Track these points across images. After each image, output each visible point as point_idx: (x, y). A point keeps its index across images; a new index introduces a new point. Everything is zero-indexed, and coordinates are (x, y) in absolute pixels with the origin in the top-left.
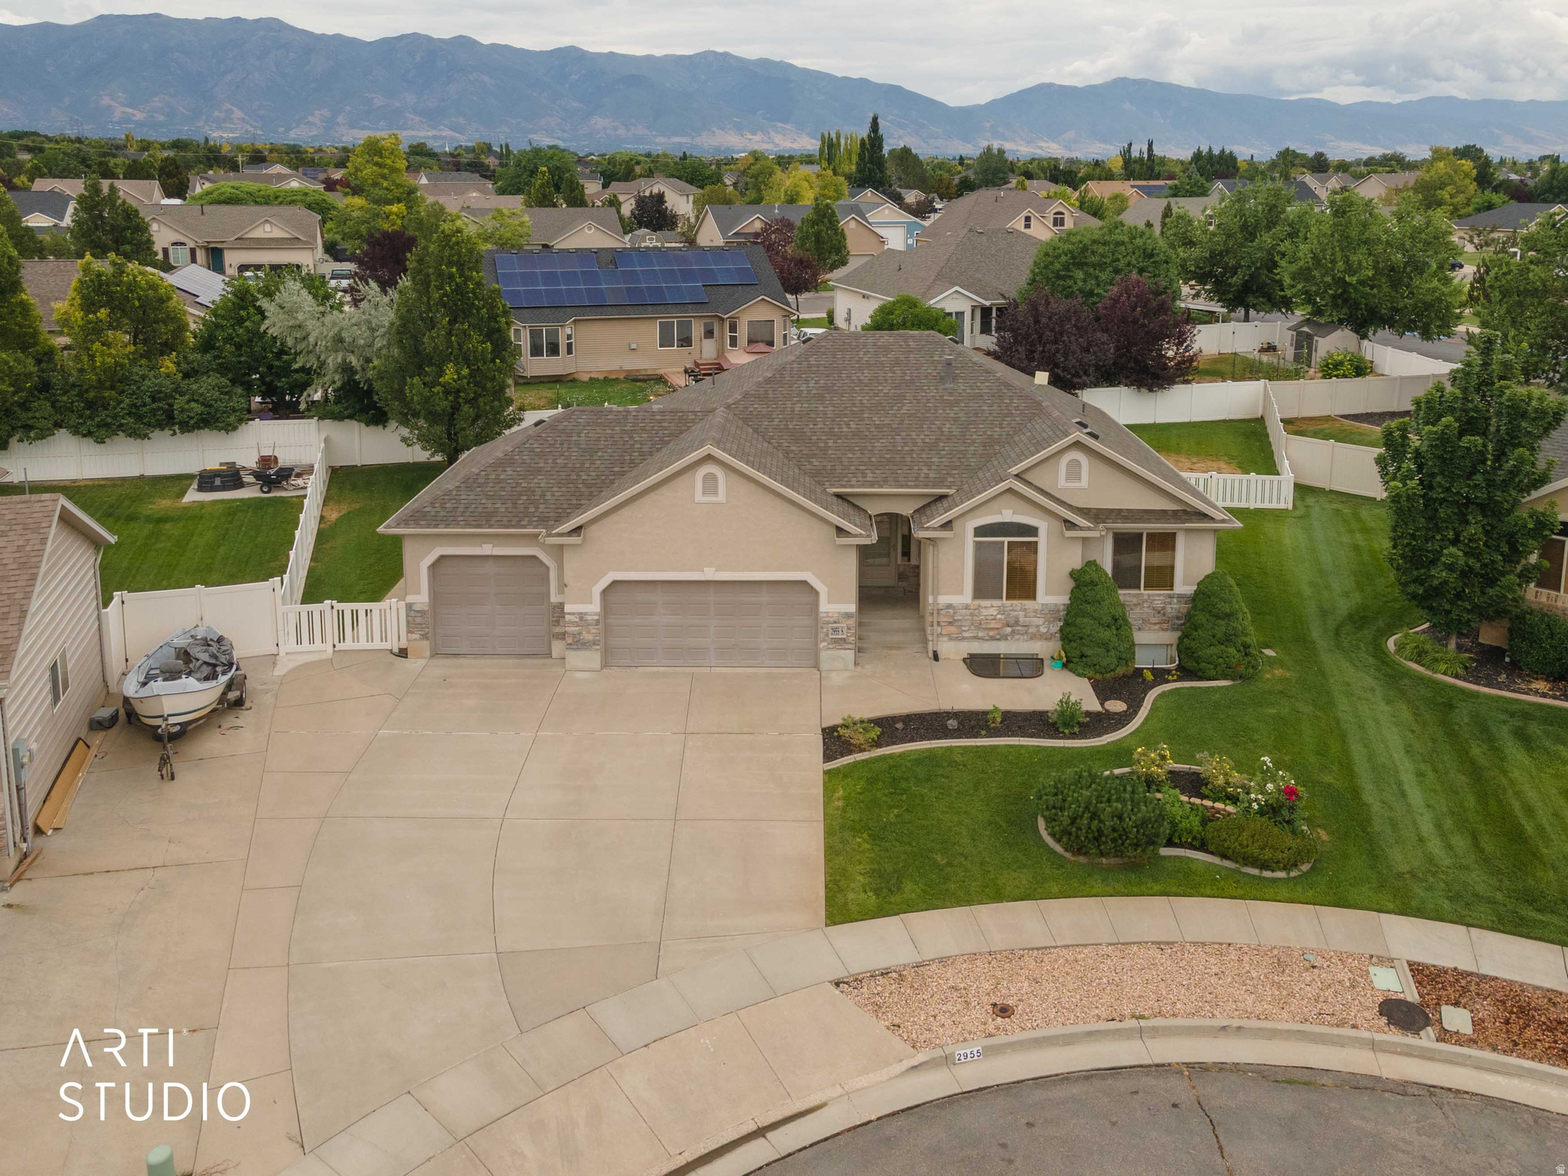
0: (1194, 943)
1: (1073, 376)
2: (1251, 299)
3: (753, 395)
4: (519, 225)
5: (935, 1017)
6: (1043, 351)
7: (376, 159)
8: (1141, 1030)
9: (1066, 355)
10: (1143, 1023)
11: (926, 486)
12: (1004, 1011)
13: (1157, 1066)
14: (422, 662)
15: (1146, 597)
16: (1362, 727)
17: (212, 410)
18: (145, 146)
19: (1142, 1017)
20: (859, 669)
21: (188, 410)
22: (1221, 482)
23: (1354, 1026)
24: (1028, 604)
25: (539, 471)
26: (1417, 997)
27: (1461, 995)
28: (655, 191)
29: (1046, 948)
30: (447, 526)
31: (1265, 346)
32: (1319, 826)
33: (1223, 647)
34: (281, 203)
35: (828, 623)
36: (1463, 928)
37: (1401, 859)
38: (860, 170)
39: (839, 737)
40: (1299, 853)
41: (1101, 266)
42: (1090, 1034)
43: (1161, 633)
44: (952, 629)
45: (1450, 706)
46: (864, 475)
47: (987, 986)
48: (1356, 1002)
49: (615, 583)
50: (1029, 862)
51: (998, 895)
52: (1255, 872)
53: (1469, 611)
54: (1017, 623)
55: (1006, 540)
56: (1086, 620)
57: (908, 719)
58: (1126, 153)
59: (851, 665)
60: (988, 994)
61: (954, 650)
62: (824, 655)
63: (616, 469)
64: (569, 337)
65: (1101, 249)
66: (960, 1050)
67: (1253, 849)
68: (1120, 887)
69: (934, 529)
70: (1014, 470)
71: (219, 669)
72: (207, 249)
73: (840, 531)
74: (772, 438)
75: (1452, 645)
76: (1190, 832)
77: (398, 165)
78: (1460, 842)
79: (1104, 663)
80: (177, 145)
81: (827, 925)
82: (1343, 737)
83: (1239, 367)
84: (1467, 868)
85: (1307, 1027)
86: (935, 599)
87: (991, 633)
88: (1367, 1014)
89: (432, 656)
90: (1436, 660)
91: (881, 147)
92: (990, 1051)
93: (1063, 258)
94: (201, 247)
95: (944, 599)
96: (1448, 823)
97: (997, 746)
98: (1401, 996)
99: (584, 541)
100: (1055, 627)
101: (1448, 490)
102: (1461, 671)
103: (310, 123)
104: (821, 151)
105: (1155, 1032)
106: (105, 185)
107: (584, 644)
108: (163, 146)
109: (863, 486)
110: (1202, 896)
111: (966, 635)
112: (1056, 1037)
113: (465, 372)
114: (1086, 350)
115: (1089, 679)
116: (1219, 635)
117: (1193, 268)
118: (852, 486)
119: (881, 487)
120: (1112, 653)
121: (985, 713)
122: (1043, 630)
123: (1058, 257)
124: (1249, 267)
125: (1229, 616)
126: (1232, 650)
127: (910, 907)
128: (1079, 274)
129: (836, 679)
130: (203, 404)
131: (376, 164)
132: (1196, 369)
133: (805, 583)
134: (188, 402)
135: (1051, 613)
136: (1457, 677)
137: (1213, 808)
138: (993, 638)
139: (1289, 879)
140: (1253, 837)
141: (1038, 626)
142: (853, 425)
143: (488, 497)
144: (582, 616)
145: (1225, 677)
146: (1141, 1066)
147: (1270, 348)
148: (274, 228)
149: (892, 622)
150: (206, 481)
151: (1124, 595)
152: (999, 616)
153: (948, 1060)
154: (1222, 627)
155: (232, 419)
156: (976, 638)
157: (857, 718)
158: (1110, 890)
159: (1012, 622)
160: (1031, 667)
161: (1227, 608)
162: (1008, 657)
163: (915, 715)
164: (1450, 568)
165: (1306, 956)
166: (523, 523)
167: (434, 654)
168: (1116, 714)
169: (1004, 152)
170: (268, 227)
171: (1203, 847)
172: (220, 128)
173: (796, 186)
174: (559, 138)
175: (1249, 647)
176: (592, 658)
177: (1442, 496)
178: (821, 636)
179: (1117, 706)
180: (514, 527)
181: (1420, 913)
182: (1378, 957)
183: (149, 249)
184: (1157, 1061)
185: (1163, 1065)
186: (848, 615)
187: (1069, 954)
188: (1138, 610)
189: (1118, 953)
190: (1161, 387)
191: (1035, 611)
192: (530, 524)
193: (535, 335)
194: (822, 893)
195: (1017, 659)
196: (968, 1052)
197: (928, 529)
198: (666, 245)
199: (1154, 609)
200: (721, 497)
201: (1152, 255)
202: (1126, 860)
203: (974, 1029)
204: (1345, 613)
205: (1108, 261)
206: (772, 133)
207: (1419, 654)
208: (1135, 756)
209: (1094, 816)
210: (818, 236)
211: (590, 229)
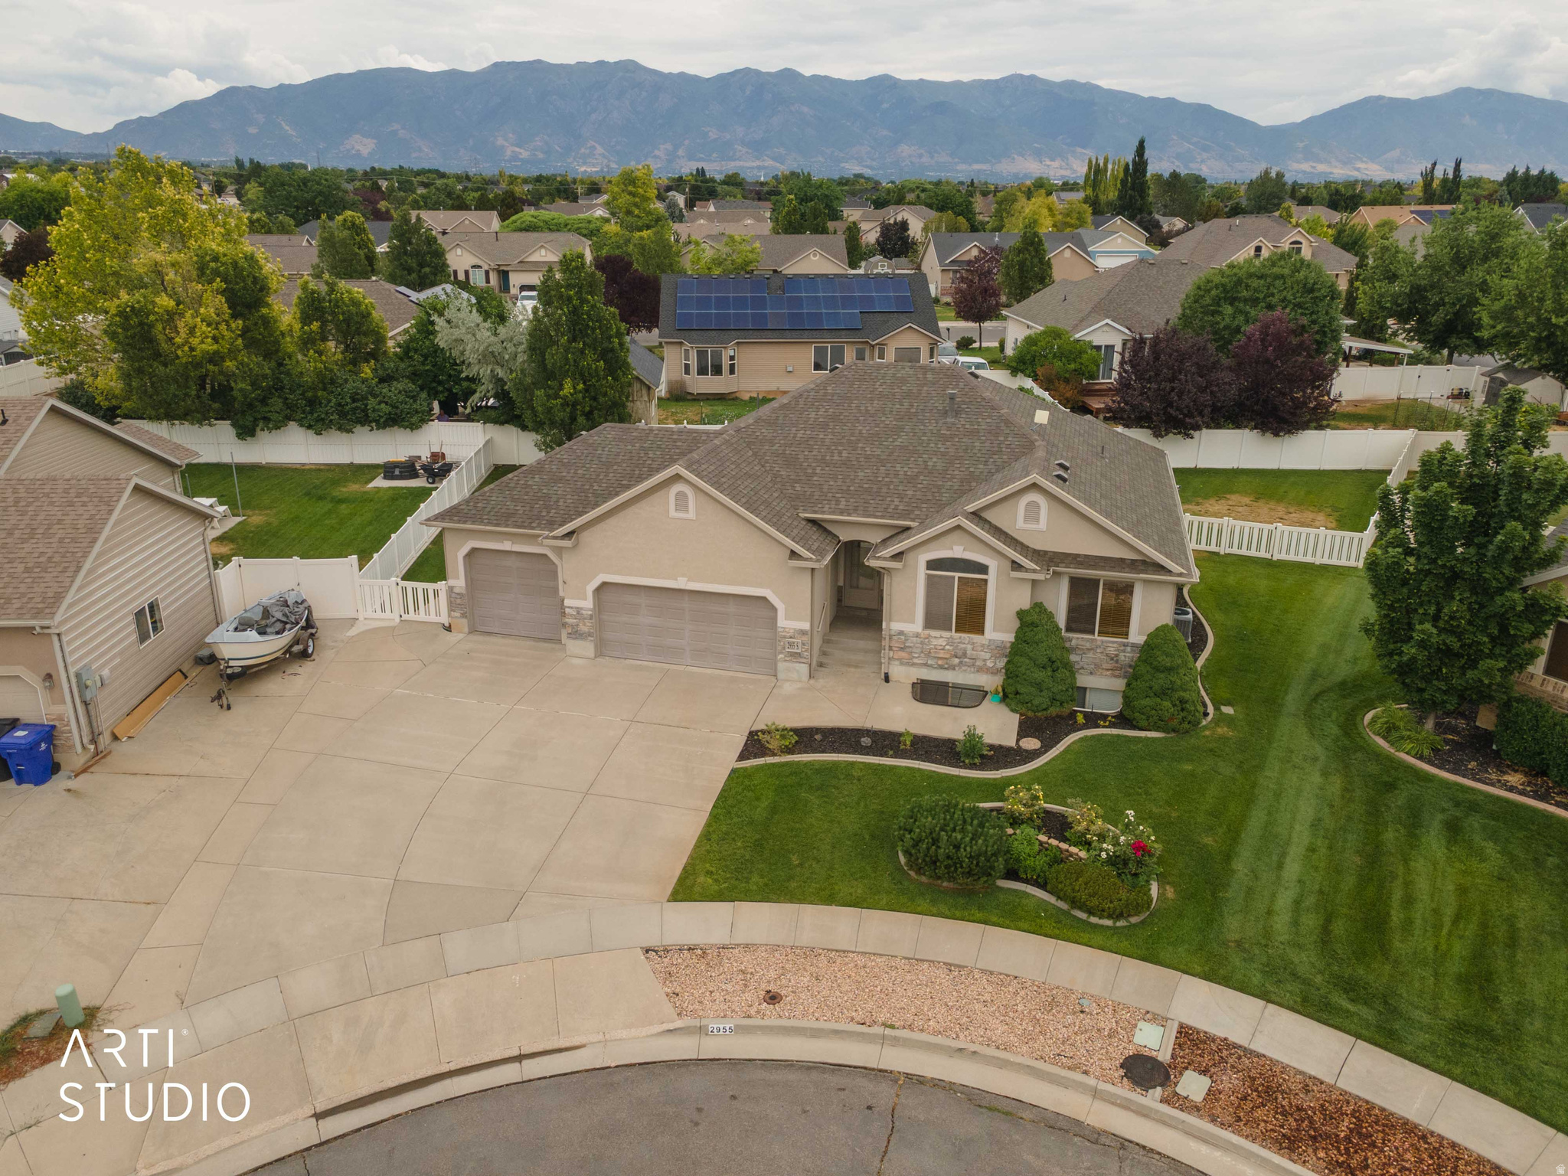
0: (983, 971)
1: (1186, 416)
2: (1453, 340)
3: (764, 421)
4: (751, 252)
5: (711, 992)
6: (1159, 389)
7: (630, 188)
8: (884, 1037)
9: (1180, 394)
10: (888, 1031)
11: (892, 517)
12: (773, 998)
13: (880, 1071)
14: (461, 636)
15: (1099, 643)
16: (1278, 795)
17: (398, 411)
18: (513, 180)
19: (892, 1027)
20: (812, 682)
21: (378, 410)
22: (1286, 534)
23: (1086, 1072)
24: (976, 638)
25: (561, 479)
26: (1168, 1056)
27: (1214, 1065)
28: (899, 218)
29: (844, 951)
30: (473, 523)
31: (1456, 392)
32: (1168, 883)
33: (1159, 700)
34: (569, 230)
35: (785, 637)
36: (1262, 1003)
37: (1233, 926)
38: (1120, 198)
39: (759, 741)
40: (1127, 906)
41: (1255, 302)
42: (836, 1032)
43: (1114, 680)
44: (903, 654)
45: (1391, 787)
46: (838, 502)
47: (773, 974)
48: (1103, 1051)
49: (604, 584)
50: (873, 875)
51: (829, 898)
52: (1083, 915)
53: (1445, 692)
54: (965, 655)
55: (957, 575)
56: (1022, 659)
57: (832, 731)
58: (1428, 177)
59: (805, 678)
60: (769, 982)
61: (905, 675)
62: (781, 666)
63: (624, 482)
64: (732, 358)
65: (1255, 283)
66: (713, 1025)
67: (1083, 896)
68: (944, 909)
69: (885, 559)
70: (971, 507)
71: (288, 626)
72: (499, 272)
73: (793, 554)
74: (767, 462)
75: (1430, 724)
76: (1034, 870)
77: (648, 195)
78: (1311, 921)
79: (1036, 702)
80: (539, 179)
81: (668, 901)
82: (1249, 801)
83: (1402, 413)
84: (1300, 947)
85: (1040, 1065)
86: (888, 625)
87: (940, 662)
88: (1106, 1064)
89: (470, 633)
90: (1402, 738)
91: (1144, 171)
92: (739, 1029)
93: (1214, 292)
94: (493, 270)
95: (896, 626)
96: (1310, 901)
97: (895, 767)
98: (1154, 1054)
99: (575, 546)
100: (1001, 663)
101: (1434, 561)
102: (1426, 752)
103: (656, 157)
104: (1087, 176)
105: (896, 1042)
106: (414, 214)
107: (581, 635)
108: (525, 181)
109: (833, 513)
110: (1019, 930)
111: (916, 661)
112: (804, 1029)
113: (581, 386)
114: (1203, 390)
115: (1021, 715)
116: (1156, 687)
117: (1388, 305)
118: (823, 513)
119: (849, 515)
120: (1044, 693)
121: (900, 735)
122: (990, 664)
123: (1209, 291)
124: (1454, 304)
125: (1170, 670)
126: (1167, 704)
127: (748, 896)
128: (1228, 310)
129: (788, 688)
130: (391, 406)
131: (630, 193)
132: (1334, 413)
133: (764, 599)
134: (380, 403)
135: (996, 648)
136: (1421, 758)
137: (1067, 851)
138: (941, 667)
139: (1115, 928)
140: (1086, 884)
141: (985, 660)
142: (845, 454)
143: (513, 500)
144: (579, 610)
145: (1157, 729)
146: (865, 1068)
147: (1462, 395)
148: (549, 253)
149: (854, 642)
150: (390, 470)
151: (1077, 639)
152: (947, 647)
153: (701, 1030)
154: (1161, 680)
155: (414, 419)
156: (926, 665)
157: (781, 726)
158: (934, 910)
159: (960, 653)
160: (975, 696)
161: (1167, 662)
162: (955, 686)
163: (839, 729)
164: (1423, 645)
165: (1081, 1001)
166: (534, 525)
167: (473, 631)
168: (1026, 751)
169: (1283, 176)
170: (543, 252)
171: (1043, 886)
172: (585, 163)
173: (1035, 213)
174: (867, 167)
175: (1186, 702)
176: (587, 648)
177: (1427, 567)
178: (779, 648)
179: (1031, 744)
180: (525, 528)
181: (1226, 981)
182: (1154, 1014)
183: (444, 271)
184: (881, 1067)
185: (886, 1071)
186: (803, 633)
187: (861, 961)
188: (1091, 655)
189: (907, 968)
190: (1289, 432)
191: (983, 645)
192: (539, 526)
193: (702, 355)
194: (678, 872)
195: (960, 688)
196: (721, 1027)
197: (879, 558)
198: (897, 272)
199: (1107, 655)
200: (691, 514)
201: (1312, 291)
202: (956, 886)
203: (737, 1009)
204: (1340, 679)
205: (1261, 296)
206: (1071, 159)
207: (1389, 730)
208: (1006, 793)
209: (935, 842)
210: (1022, 264)
211: (815, 255)
